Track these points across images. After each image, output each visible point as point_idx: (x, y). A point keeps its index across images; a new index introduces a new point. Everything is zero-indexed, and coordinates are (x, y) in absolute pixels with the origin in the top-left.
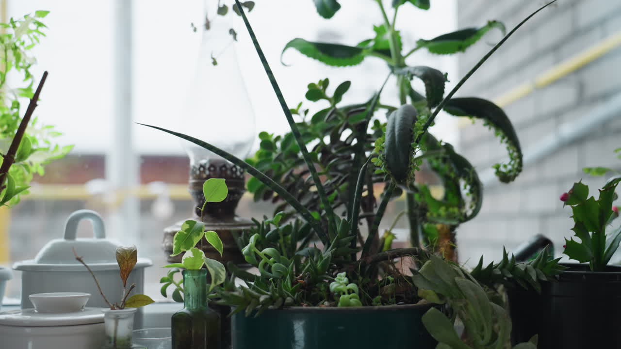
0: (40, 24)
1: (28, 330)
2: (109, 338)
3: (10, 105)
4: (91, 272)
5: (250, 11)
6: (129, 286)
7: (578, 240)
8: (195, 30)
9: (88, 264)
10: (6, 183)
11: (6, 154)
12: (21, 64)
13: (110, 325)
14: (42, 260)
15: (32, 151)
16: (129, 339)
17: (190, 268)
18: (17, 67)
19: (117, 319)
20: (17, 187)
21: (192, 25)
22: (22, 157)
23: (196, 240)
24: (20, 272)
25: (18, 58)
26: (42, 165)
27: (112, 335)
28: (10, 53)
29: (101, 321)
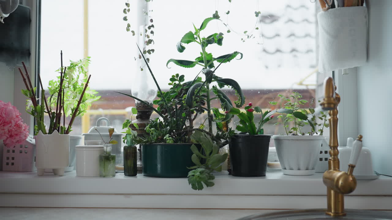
0: (89, 60)
1: (84, 149)
2: (105, 152)
3: (80, 85)
4: (101, 136)
5: (153, 52)
6: (111, 138)
7: (241, 125)
8: (135, 60)
9: (100, 134)
10: (79, 109)
11: (79, 100)
12: (84, 72)
13: (105, 148)
14: (90, 133)
15: (86, 99)
16: (110, 152)
17: (128, 133)
18: (82, 73)
19: (107, 147)
20: (82, 110)
21: (135, 58)
22: (83, 101)
23: (129, 125)
24: (84, 136)
25: (83, 70)
26: (91, 103)
27: (106, 151)
28: (80, 69)
29: (103, 147)
